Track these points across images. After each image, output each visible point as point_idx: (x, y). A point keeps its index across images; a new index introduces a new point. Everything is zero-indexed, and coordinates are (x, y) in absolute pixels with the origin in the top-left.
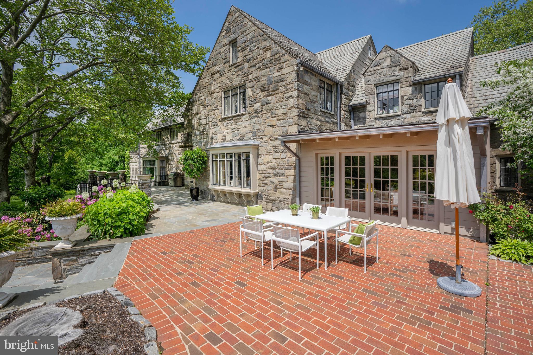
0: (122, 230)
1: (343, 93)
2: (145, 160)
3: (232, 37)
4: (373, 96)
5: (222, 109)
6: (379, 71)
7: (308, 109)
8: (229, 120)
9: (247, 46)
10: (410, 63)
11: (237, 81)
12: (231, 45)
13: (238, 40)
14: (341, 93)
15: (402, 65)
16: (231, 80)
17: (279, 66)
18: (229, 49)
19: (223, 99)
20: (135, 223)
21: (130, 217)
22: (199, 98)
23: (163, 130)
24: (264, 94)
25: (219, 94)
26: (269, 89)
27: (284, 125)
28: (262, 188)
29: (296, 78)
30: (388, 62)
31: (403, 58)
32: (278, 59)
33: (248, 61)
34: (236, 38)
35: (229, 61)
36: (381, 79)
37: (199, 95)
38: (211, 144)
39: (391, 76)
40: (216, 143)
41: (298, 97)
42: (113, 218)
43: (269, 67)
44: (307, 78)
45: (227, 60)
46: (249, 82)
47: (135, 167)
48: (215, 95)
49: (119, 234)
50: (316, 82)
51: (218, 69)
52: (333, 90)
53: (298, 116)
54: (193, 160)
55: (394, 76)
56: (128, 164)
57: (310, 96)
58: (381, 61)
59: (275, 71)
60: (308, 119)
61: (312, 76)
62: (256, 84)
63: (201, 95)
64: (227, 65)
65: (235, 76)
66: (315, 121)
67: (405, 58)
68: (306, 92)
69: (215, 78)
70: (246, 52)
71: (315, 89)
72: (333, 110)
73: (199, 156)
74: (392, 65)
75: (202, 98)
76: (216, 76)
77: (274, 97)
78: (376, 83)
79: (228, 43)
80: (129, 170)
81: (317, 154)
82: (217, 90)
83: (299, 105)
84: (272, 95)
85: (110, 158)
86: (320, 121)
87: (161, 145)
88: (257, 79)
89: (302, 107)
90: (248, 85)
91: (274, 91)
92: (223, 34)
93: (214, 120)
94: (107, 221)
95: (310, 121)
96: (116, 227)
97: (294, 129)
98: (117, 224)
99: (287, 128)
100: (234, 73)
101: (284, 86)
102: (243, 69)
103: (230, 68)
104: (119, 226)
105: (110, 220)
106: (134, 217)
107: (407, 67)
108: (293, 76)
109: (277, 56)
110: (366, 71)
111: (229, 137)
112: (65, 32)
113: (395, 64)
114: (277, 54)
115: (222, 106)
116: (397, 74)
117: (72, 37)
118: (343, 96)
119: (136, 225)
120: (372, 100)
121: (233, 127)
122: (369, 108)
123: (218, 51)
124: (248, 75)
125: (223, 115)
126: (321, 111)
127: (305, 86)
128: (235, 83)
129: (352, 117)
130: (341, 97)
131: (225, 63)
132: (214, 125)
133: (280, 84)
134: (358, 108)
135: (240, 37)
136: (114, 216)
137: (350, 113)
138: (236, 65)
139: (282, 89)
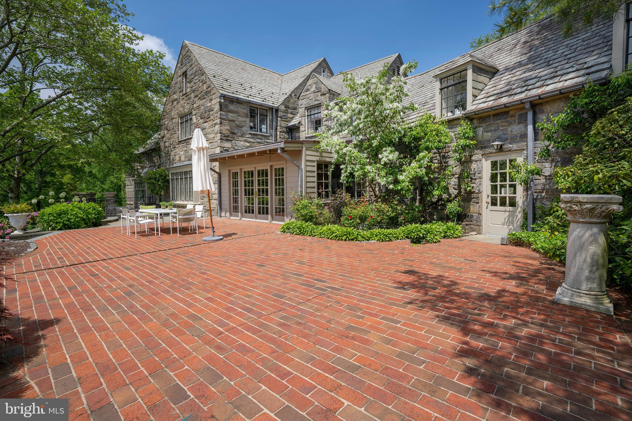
0: (61, 225)
1: (279, 116)
2: (137, 182)
3: (184, 69)
4: (304, 118)
5: (178, 133)
6: (308, 96)
7: (233, 133)
8: (183, 143)
9: (193, 79)
10: (327, 90)
11: (187, 109)
12: (184, 75)
13: (188, 72)
14: (277, 117)
15: (322, 91)
16: (183, 107)
17: (210, 97)
18: (183, 80)
19: (180, 124)
20: (73, 220)
21: (68, 216)
22: (164, 123)
23: (153, 152)
24: (202, 121)
25: (177, 120)
26: (205, 117)
27: (213, 147)
28: (202, 201)
29: (219, 108)
30: (313, 89)
31: (323, 85)
32: (210, 92)
33: (194, 91)
34: (186, 71)
35: (183, 91)
36: (309, 103)
37: (164, 120)
38: (173, 165)
39: (315, 101)
40: (175, 163)
41: (221, 123)
42: (54, 216)
43: (205, 98)
44: (232, 107)
45: (181, 90)
46: (194, 110)
47: (130, 190)
48: (174, 120)
49: (59, 227)
50: (244, 109)
51: (176, 97)
52: (268, 114)
53: (221, 139)
54: (155, 179)
55: (317, 100)
56: (125, 187)
57: (236, 122)
58: (309, 87)
59: (208, 102)
60: (233, 141)
61: (238, 105)
62: (198, 112)
63: (166, 120)
64: (181, 94)
65: (186, 104)
66: (242, 143)
67: (324, 85)
68: (231, 118)
69: (174, 105)
70: (192, 84)
71: (243, 116)
72: (268, 132)
73: (161, 176)
74: (316, 91)
75: (166, 123)
76: (175, 103)
77: (207, 123)
78: (306, 106)
79: (181, 74)
80: (125, 193)
81: (229, 171)
82: (175, 116)
83: (221, 130)
84: (206, 122)
85: (112, 182)
86: (249, 142)
87: (152, 166)
88: (198, 107)
89: (224, 132)
90: (194, 113)
91: (208, 119)
92: (179, 65)
93: (174, 143)
94: (50, 218)
95: (235, 143)
96: (57, 223)
97: (218, 150)
98: (58, 221)
99: (214, 149)
100: (185, 102)
101: (212, 115)
102: (190, 98)
103: (183, 97)
104: (60, 222)
105: (52, 218)
106: (72, 217)
107: (325, 92)
108: (217, 107)
109: (209, 89)
110: (300, 95)
111: (183, 158)
112: (44, 58)
113: (318, 90)
114: (209, 87)
115: (178, 131)
116: (319, 99)
117: (51, 63)
118: (279, 118)
119: (73, 222)
120: (303, 121)
121: (185, 149)
122: (302, 128)
123: (176, 81)
124: (193, 104)
125: (180, 138)
126: (250, 134)
127: (229, 114)
128: (186, 111)
129: (290, 137)
130: (277, 120)
131: (180, 92)
132: (174, 148)
133: (211, 113)
134: (295, 129)
135: (188, 70)
136: (55, 215)
137: (289, 133)
138: (186, 95)
139: (212, 117)
